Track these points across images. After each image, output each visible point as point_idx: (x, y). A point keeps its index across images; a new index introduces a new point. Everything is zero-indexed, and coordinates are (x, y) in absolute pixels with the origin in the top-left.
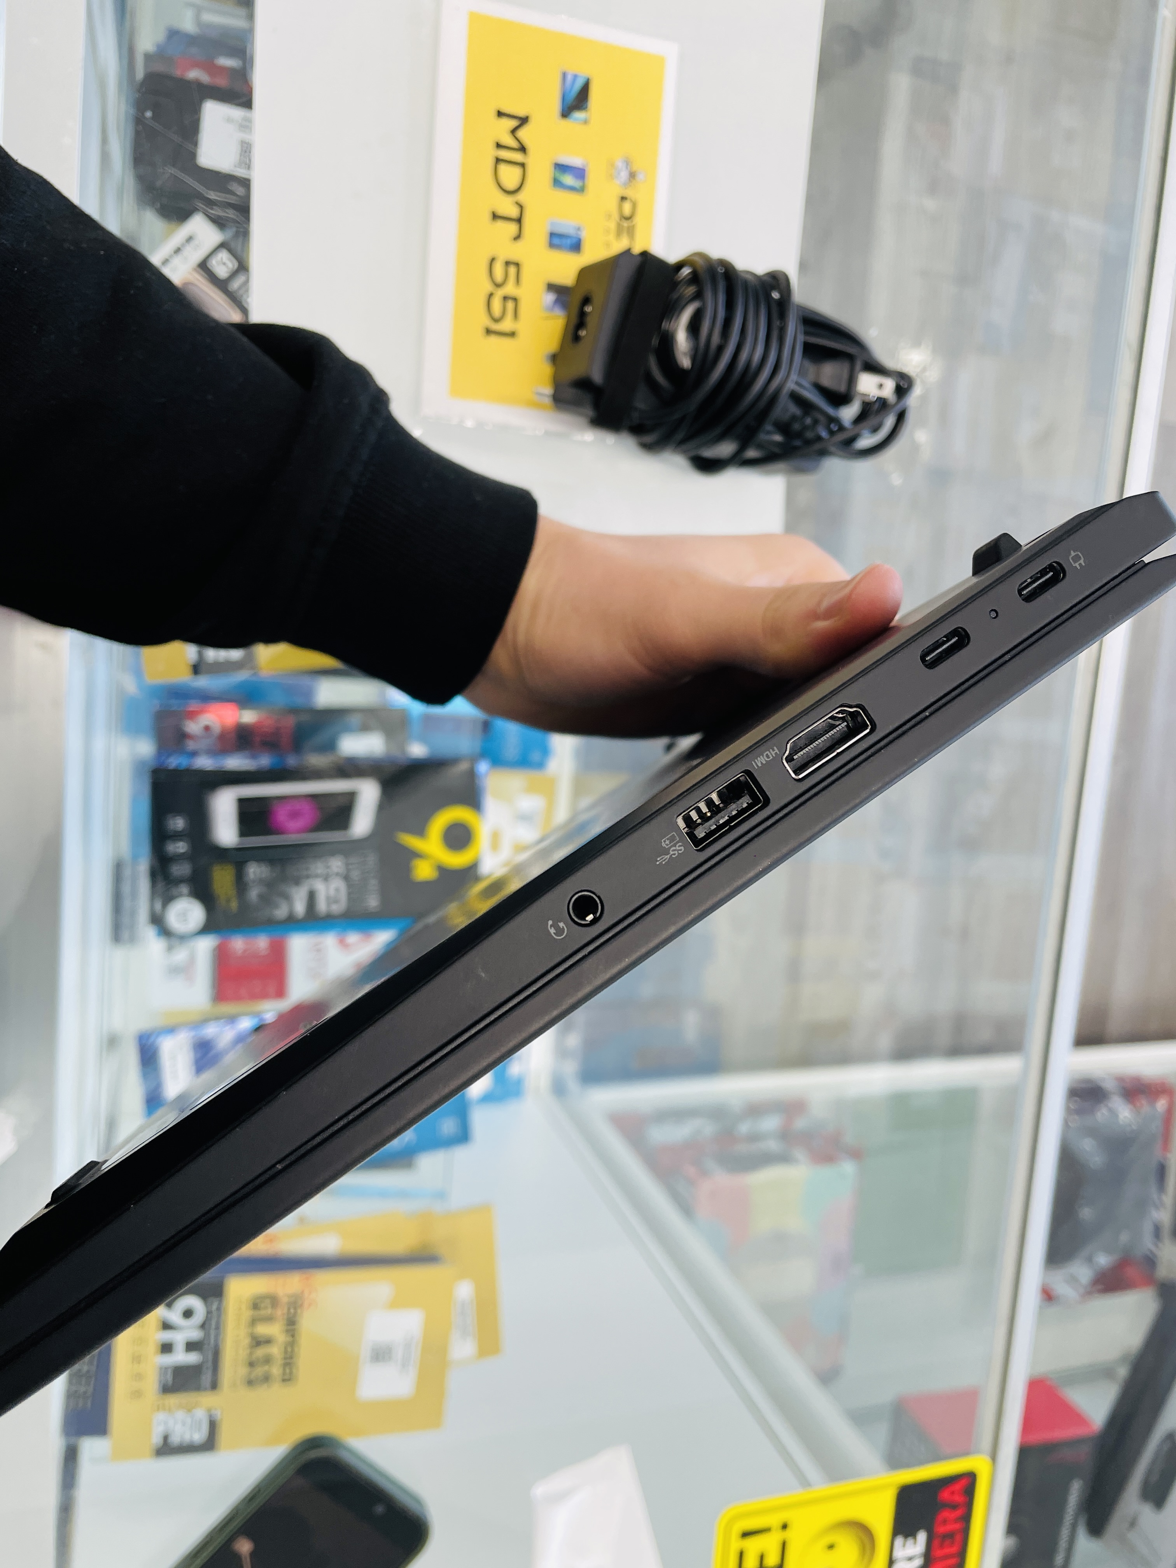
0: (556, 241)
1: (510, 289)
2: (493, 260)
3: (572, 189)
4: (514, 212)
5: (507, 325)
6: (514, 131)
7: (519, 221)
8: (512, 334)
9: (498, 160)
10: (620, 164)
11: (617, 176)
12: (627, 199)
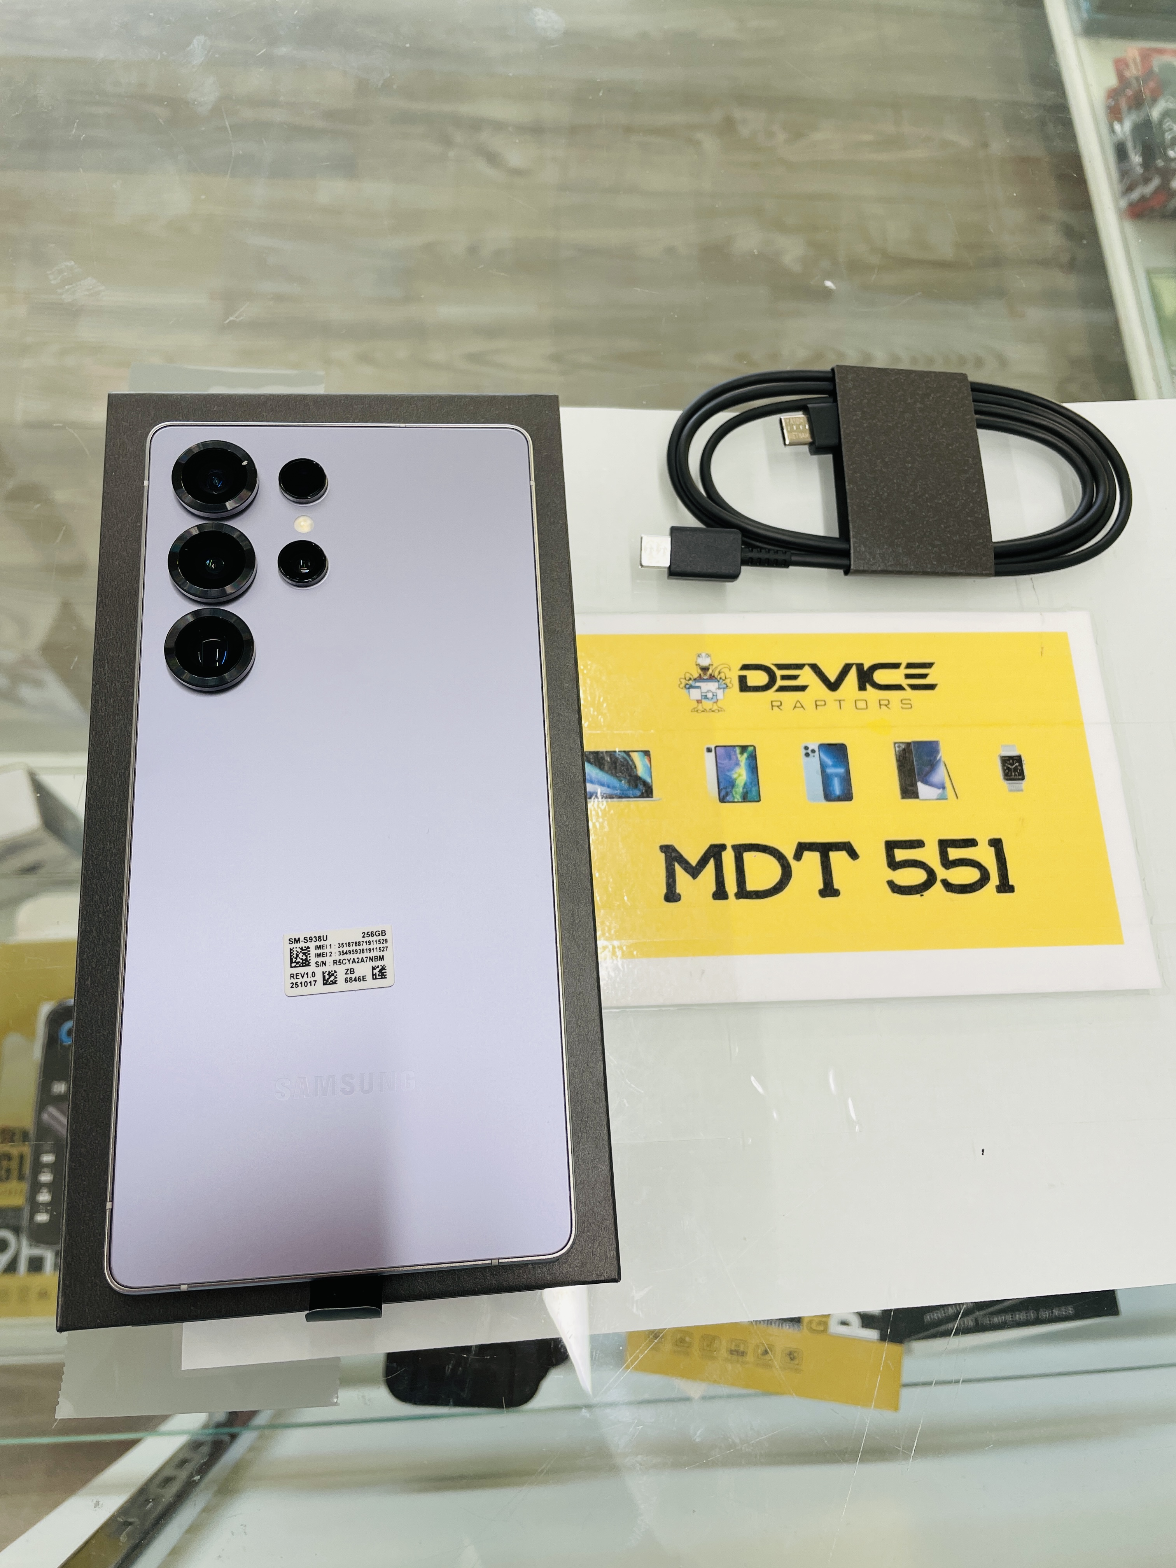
0: (837, 789)
1: (930, 855)
2: (895, 888)
3: (753, 768)
4: (812, 859)
5: (985, 855)
6: (694, 871)
7: (825, 849)
8: (996, 844)
9: (743, 893)
10: (695, 694)
11: (712, 698)
12: (742, 680)
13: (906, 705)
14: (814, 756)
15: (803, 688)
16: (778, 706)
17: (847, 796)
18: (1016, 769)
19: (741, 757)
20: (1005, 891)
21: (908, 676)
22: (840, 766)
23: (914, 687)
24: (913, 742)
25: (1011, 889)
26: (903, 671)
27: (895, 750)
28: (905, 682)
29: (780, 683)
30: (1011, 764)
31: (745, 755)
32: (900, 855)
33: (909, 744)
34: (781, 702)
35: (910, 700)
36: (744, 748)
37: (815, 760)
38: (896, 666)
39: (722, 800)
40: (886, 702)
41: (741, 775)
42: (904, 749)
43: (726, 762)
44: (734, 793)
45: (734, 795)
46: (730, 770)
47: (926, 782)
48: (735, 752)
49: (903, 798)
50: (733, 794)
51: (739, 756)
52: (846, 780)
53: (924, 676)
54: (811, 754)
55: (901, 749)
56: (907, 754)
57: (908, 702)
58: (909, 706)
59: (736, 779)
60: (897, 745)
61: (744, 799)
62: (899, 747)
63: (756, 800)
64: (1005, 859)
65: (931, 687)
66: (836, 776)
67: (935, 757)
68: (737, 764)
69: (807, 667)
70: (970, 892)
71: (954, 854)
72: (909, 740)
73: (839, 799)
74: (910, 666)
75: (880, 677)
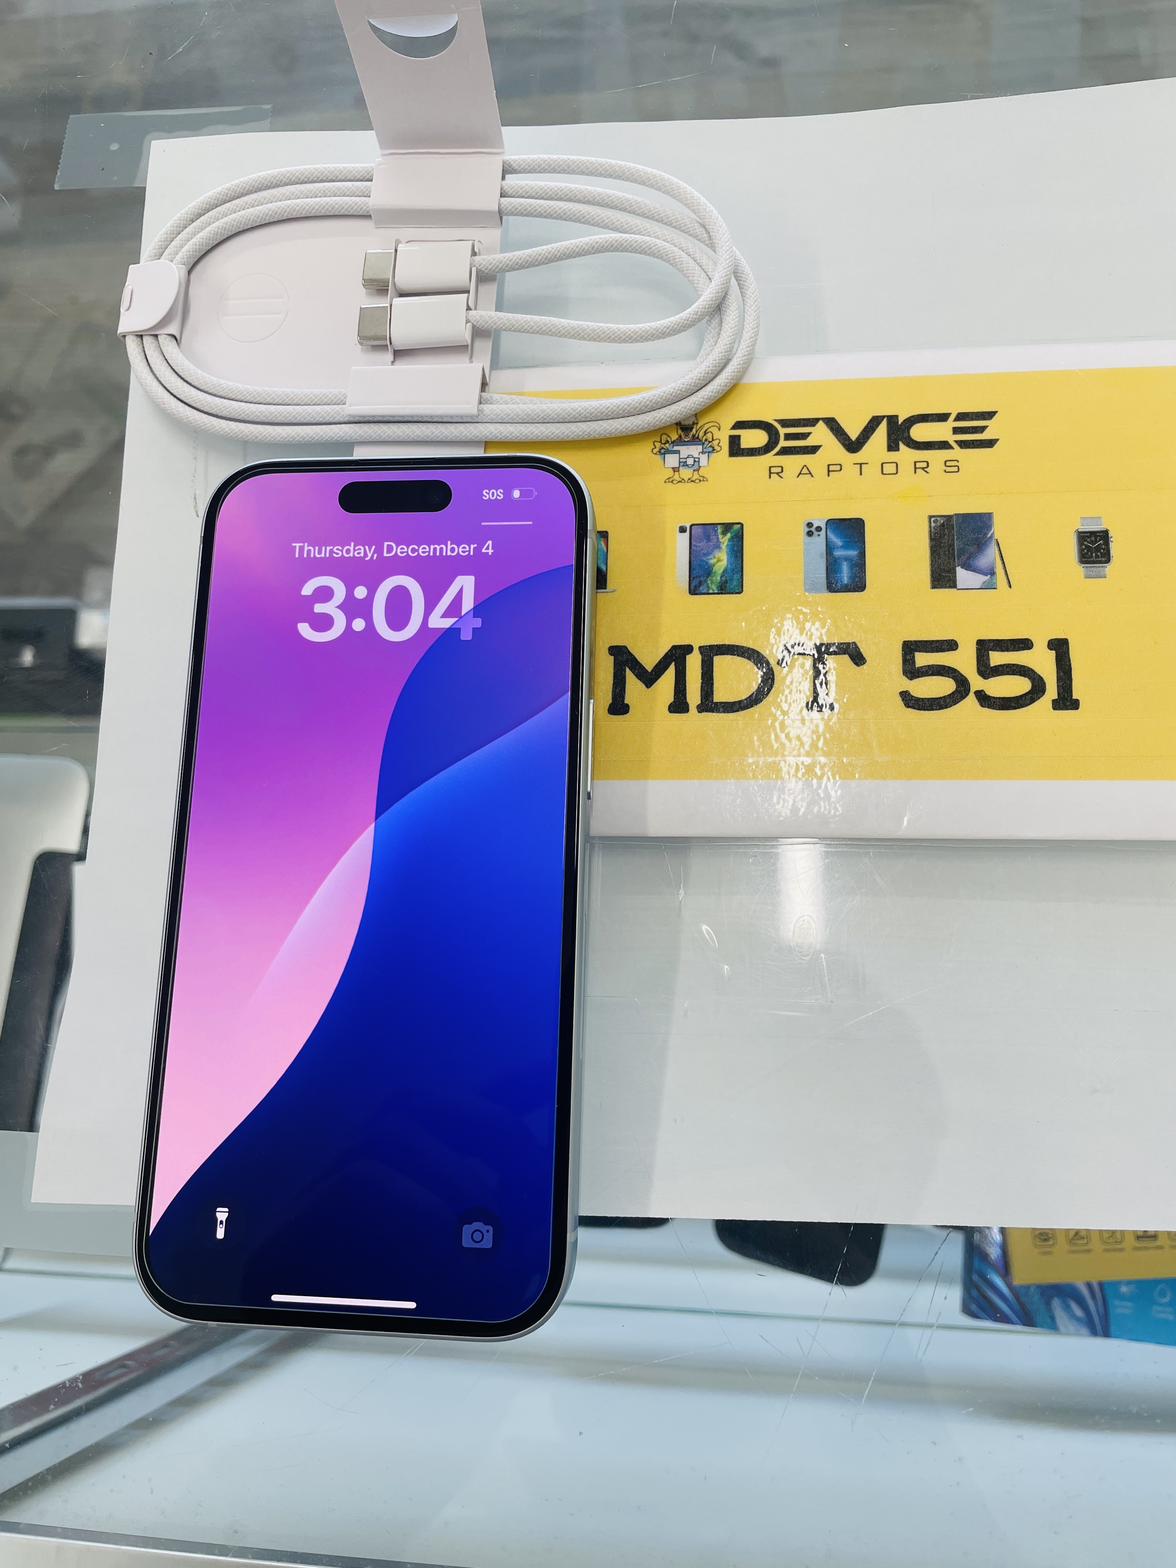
0: (845, 575)
1: (964, 659)
2: (910, 701)
3: (737, 549)
5: (1041, 660)
6: (649, 678)
7: (820, 652)
8: (1060, 647)
9: (708, 705)
10: (672, 460)
11: (693, 465)
12: (734, 442)
13: (952, 467)
14: (819, 535)
15: (813, 450)
16: (777, 473)
17: (858, 585)
18: (1098, 549)
19: (723, 538)
20: (1066, 708)
21: (956, 431)
22: (853, 548)
23: (963, 444)
24: (956, 514)
25: (1075, 705)
26: (951, 423)
27: (930, 527)
28: (951, 438)
29: (783, 443)
30: (1092, 543)
31: (729, 535)
32: (922, 659)
33: (949, 518)
34: (782, 468)
35: (958, 461)
36: (727, 527)
37: (819, 542)
38: (942, 417)
39: (694, 590)
40: (924, 465)
41: (721, 560)
42: (943, 525)
43: (702, 544)
44: (709, 582)
45: (710, 585)
46: (708, 554)
47: (968, 567)
48: (716, 531)
49: (934, 586)
50: (708, 584)
51: (720, 536)
52: (859, 566)
53: (982, 429)
54: (816, 533)
55: (938, 524)
56: (946, 530)
57: (955, 463)
58: (956, 469)
59: (714, 566)
60: (933, 519)
61: (722, 589)
62: (935, 522)
63: (737, 591)
64: (1070, 665)
65: (990, 443)
66: (846, 560)
67: (986, 534)
68: (718, 547)
69: (821, 423)
70: (1015, 708)
71: (997, 658)
72: (951, 513)
73: (847, 589)
74: (961, 417)
75: (919, 433)
